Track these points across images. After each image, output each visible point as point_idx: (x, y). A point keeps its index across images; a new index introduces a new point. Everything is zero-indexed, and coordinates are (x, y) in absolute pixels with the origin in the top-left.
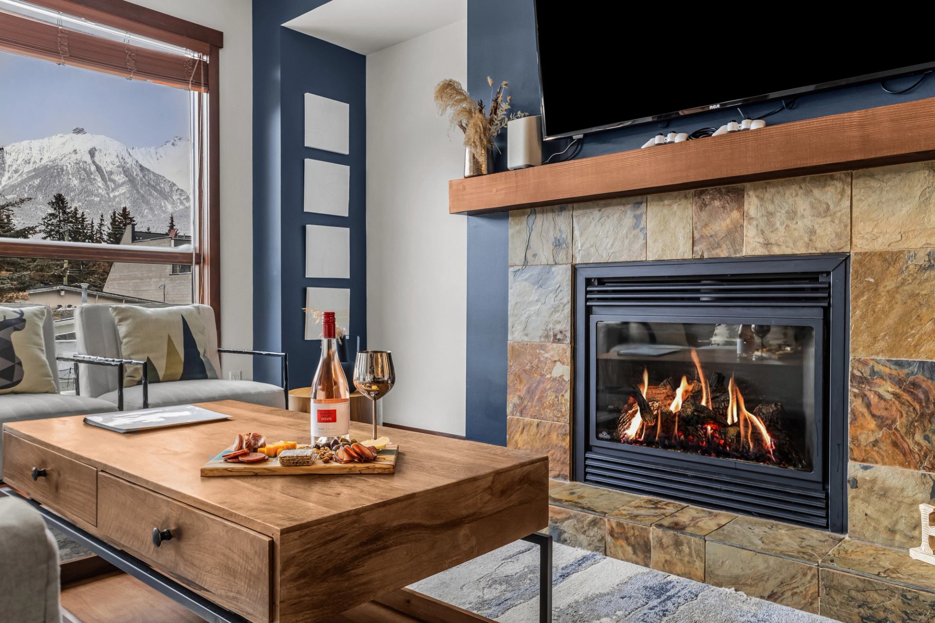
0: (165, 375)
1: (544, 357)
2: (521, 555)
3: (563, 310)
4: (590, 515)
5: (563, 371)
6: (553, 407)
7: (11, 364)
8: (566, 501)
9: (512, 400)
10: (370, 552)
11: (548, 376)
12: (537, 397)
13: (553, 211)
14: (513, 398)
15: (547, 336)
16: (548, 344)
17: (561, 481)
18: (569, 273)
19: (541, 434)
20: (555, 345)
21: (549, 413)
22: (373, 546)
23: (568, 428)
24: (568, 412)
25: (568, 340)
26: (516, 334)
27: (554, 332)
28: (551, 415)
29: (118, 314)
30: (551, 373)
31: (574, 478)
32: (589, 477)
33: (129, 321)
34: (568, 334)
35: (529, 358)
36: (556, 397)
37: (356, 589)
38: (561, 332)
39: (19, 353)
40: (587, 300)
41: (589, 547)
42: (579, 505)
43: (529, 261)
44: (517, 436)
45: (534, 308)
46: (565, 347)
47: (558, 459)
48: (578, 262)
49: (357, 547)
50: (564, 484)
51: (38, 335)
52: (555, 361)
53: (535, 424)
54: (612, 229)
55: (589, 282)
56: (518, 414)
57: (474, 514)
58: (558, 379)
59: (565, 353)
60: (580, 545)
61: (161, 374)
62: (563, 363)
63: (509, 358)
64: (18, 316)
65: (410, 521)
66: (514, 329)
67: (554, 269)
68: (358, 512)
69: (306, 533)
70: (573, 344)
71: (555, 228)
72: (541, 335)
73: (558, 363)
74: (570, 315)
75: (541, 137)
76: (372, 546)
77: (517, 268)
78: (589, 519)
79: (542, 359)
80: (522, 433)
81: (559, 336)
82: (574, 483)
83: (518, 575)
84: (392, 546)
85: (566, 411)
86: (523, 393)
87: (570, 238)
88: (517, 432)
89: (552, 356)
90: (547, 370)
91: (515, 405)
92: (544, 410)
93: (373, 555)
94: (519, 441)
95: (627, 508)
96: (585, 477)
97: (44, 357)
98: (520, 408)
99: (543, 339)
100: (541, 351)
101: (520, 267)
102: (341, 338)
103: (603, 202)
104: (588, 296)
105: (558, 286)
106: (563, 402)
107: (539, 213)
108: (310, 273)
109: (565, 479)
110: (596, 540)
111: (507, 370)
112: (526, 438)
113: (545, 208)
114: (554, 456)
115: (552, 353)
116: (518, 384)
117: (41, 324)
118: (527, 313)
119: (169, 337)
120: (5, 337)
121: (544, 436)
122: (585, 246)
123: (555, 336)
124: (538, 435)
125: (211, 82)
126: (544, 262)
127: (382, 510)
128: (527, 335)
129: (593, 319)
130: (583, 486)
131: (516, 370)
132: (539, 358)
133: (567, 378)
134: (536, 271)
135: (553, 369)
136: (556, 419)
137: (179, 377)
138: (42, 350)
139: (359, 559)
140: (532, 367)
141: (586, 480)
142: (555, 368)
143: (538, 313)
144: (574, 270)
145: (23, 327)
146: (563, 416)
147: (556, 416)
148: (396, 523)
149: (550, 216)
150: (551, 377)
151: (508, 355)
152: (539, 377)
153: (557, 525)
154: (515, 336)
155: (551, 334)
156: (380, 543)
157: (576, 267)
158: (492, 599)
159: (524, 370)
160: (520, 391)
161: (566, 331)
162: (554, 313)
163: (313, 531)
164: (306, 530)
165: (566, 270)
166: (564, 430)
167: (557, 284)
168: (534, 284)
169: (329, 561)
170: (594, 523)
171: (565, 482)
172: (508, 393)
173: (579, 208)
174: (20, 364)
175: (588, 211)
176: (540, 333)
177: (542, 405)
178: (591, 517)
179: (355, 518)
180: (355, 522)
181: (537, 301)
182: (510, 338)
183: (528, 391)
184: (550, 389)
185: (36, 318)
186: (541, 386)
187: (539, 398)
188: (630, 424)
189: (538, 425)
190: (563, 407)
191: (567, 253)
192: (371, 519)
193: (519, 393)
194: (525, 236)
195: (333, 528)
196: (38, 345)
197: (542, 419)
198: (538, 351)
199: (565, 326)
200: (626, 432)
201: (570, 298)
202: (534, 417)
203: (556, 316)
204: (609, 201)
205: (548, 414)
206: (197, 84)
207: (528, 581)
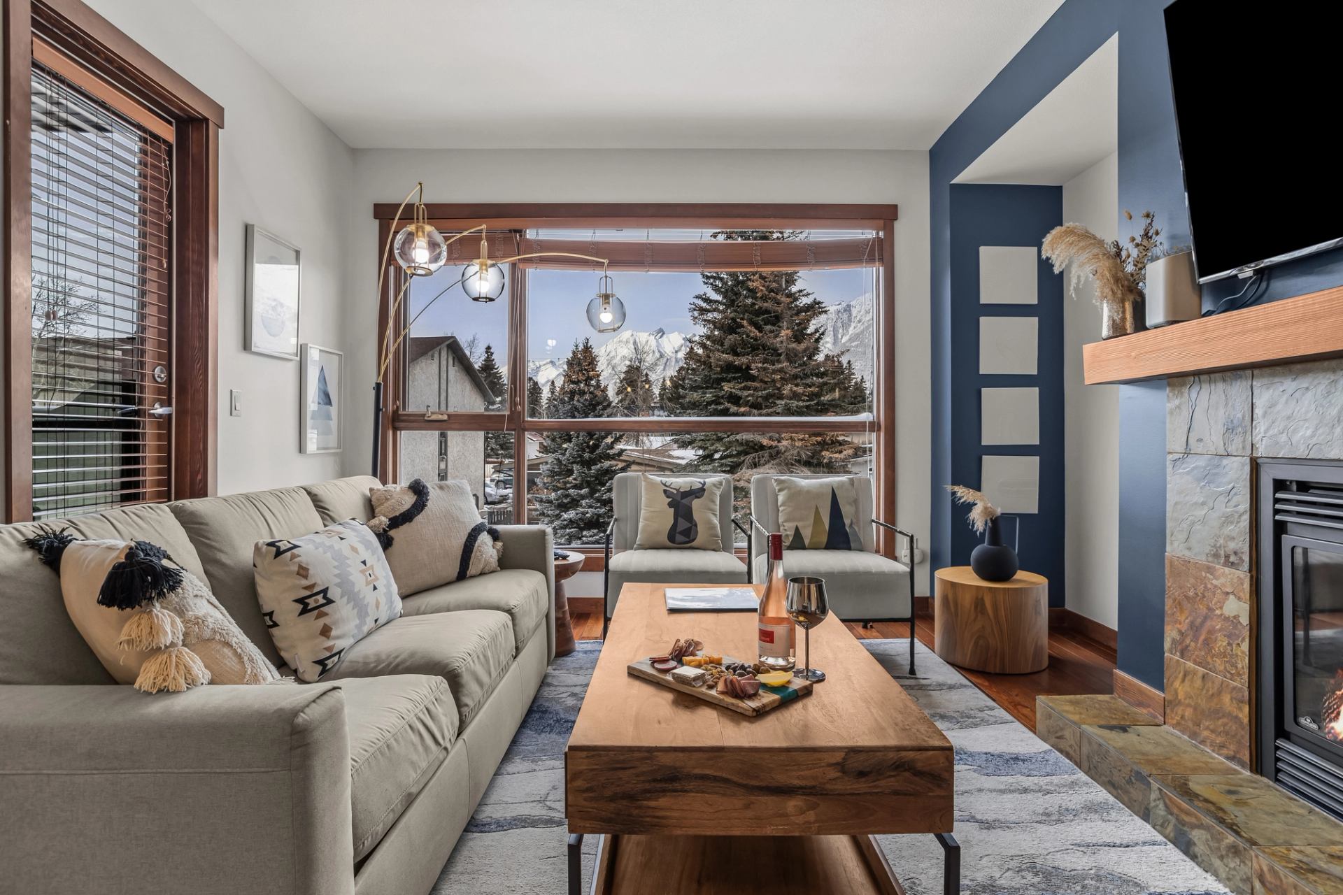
0: (810, 543)
1: (1212, 584)
2: (1107, 848)
3: (1238, 522)
4: (1229, 836)
5: (1238, 608)
6: (1224, 657)
7: (689, 525)
8: (1206, 801)
9: (1170, 634)
10: (664, 791)
11: (1218, 612)
12: (1202, 638)
13: (1224, 380)
14: (1171, 630)
15: (1216, 556)
16: (1217, 566)
17: (1237, 767)
18: (1247, 469)
19: (1208, 691)
20: (1227, 570)
21: (1219, 664)
22: (670, 786)
23: (1247, 693)
24: (1246, 670)
25: (1246, 566)
26: (1176, 544)
27: (1225, 551)
28: (1222, 668)
29: (778, 485)
30: (1221, 608)
31: (1259, 770)
32: (1281, 776)
33: (785, 492)
34: (1246, 558)
35: (1192, 580)
36: (1229, 644)
37: (648, 819)
38: (1236, 553)
39: (696, 516)
40: (1276, 512)
41: (1228, 883)
42: (1221, 814)
43: (1192, 448)
44: (1177, 684)
45: (1201, 512)
46: (1242, 576)
47: (1233, 733)
48: (1259, 455)
49: (649, 781)
50: (1240, 773)
51: (713, 502)
52: (1228, 593)
53: (1200, 674)
54: (1313, 407)
55: (1280, 485)
56: (1178, 654)
57: (814, 787)
58: (1232, 619)
59: (1242, 584)
60: (1216, 874)
61: (807, 541)
62: (1239, 599)
63: (1167, 576)
64: (701, 486)
65: (715, 774)
66: (1173, 539)
67: (1225, 461)
68: (650, 750)
69: (593, 756)
70: (1254, 573)
71: (1226, 405)
72: (1207, 551)
73: (1231, 597)
74: (1248, 530)
75: (1193, 280)
76: (667, 785)
77: (1176, 456)
78: (1228, 841)
79: (1209, 586)
80: (1183, 681)
81: (1232, 559)
82: (1258, 777)
83: (1073, 873)
84: (691, 791)
85: (1243, 668)
86: (1184, 627)
87: (1248, 418)
88: (1176, 677)
89: (1223, 585)
90: (1216, 604)
91: (1174, 640)
92: (1212, 657)
93: (668, 794)
94: (1179, 691)
95: (1309, 850)
96: (1276, 775)
97: (716, 521)
98: (1179, 648)
99: (1210, 559)
100: (1208, 575)
101: (1181, 455)
102: (991, 519)
103: (1299, 366)
104: (1278, 506)
105: (1230, 486)
106: (1240, 654)
107: (1204, 381)
108: (986, 441)
109: (1243, 766)
110: (1238, 878)
111: (1165, 591)
112: (1188, 689)
113: (1212, 376)
114: (1227, 728)
115: (1222, 580)
116: (1178, 614)
117: (718, 493)
118: (1190, 518)
119: (817, 508)
120: (688, 504)
121: (1213, 695)
122: (1271, 433)
123: (1227, 557)
124: (1205, 692)
125: (886, 255)
126: (1212, 450)
127: (681, 755)
128: (1189, 549)
129: (1287, 541)
130: (1269, 786)
131: (1177, 593)
132: (1205, 584)
133: (1245, 620)
134: (1201, 462)
135: (1224, 603)
136: (1228, 675)
137: (824, 546)
138: (715, 515)
139: (648, 793)
140: (1196, 594)
141: (1277, 780)
142: (1227, 602)
143: (1203, 521)
144: (1255, 466)
145: (702, 495)
146: (1239, 674)
147: (1229, 672)
148: (697, 771)
149: (1220, 386)
150: (1221, 615)
151: (1166, 572)
152: (1205, 611)
153: (1185, 829)
154: (1175, 548)
155: (1222, 553)
156: (677, 785)
157: (1259, 461)
158: (1004, 888)
159: (1186, 596)
160: (1180, 624)
161: (1242, 553)
162: (1225, 525)
163: (600, 756)
164: (593, 753)
165: (1243, 465)
166: (1240, 694)
167: (1229, 483)
168: (1199, 480)
169: (618, 786)
170: (1235, 851)
171: (1244, 772)
172: (1166, 623)
173: (1262, 376)
174: (696, 525)
175: (1276, 380)
176: (1207, 549)
177: (1210, 650)
178: (1231, 839)
179: (646, 754)
180: (647, 758)
181: (1203, 504)
182: (1168, 548)
183: (1192, 624)
184: (1220, 630)
185: (715, 488)
186: (1208, 623)
187: (1206, 640)
188: (1338, 714)
189: (1203, 677)
190: (1239, 661)
191: (1244, 441)
192: (666, 759)
193: (1179, 626)
194: (1186, 414)
195: (622, 758)
196: (713, 511)
197: (1210, 670)
198: (1204, 574)
199: (1242, 544)
200: (1333, 724)
201: (1248, 505)
202: (1199, 664)
203: (1230, 529)
204: (1309, 365)
205: (1217, 665)
206: (871, 260)
207: (1078, 888)
